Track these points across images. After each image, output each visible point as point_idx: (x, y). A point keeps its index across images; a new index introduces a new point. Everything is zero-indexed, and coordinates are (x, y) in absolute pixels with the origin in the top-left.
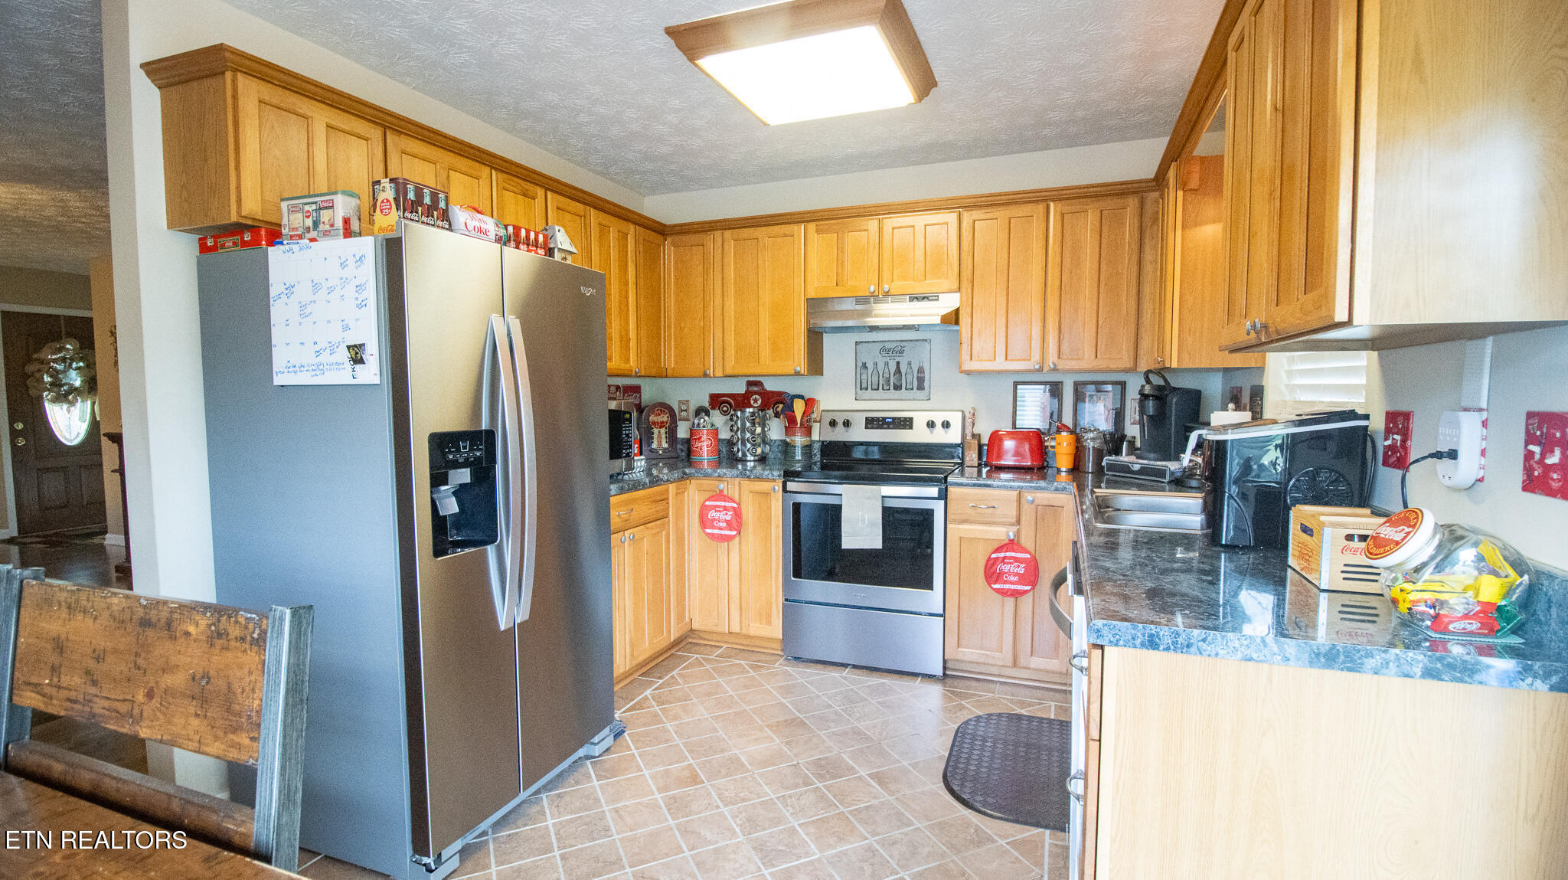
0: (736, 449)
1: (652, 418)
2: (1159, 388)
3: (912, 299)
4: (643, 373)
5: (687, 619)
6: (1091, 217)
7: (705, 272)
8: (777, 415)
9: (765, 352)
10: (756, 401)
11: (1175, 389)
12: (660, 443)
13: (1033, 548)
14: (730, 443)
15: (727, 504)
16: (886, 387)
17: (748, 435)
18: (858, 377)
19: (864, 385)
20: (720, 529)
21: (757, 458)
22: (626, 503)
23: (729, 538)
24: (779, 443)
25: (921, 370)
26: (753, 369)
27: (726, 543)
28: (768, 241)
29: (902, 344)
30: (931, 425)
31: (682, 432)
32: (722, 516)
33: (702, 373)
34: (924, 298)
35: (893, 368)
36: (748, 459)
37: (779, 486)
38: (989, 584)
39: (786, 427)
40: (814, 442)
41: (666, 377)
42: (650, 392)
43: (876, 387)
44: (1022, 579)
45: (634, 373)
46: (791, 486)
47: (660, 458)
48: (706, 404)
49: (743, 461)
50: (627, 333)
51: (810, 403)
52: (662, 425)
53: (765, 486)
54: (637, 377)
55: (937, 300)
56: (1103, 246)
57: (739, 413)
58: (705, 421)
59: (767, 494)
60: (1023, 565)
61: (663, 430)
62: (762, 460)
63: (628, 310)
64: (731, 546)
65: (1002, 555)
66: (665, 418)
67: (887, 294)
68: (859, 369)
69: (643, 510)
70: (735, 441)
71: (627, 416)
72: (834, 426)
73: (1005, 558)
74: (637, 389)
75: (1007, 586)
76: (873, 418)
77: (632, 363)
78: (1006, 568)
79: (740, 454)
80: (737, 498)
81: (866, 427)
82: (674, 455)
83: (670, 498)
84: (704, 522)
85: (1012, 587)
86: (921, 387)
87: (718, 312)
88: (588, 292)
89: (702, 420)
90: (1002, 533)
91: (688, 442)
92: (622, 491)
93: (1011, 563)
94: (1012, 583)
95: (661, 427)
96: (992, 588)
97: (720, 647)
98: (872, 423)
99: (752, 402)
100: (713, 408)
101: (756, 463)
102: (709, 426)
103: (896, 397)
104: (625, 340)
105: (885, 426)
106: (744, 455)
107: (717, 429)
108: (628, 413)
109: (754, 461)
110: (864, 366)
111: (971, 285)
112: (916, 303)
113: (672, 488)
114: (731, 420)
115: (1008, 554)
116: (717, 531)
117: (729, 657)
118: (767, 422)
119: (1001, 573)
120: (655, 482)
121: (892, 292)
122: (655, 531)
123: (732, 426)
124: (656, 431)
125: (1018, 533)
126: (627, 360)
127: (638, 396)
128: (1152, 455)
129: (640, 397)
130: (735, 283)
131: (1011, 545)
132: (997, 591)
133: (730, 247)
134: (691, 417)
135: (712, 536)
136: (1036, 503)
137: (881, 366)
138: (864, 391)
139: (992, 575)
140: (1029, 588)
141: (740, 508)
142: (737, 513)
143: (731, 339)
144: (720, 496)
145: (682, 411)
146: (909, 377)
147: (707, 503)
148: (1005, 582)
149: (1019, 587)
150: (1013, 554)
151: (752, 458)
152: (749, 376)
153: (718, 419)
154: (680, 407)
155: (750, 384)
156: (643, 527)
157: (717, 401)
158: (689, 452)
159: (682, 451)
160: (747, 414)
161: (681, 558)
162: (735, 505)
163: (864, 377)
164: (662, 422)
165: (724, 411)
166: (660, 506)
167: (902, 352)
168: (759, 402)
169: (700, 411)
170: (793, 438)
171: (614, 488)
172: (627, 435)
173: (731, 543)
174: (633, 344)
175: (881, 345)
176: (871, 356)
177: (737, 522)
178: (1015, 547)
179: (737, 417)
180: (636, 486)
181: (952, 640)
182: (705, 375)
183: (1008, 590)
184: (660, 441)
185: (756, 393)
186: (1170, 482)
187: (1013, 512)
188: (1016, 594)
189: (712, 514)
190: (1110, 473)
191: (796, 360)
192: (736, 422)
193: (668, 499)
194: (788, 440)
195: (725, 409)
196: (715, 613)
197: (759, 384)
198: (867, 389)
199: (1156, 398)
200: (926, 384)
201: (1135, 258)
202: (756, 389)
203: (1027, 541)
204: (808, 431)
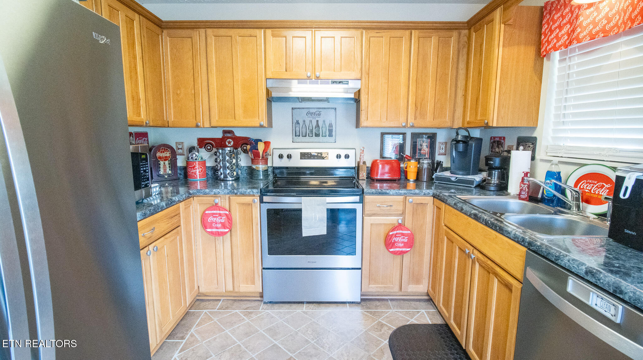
0: (219, 173)
1: (159, 154)
2: (466, 137)
3: (333, 82)
4: (151, 124)
5: (196, 288)
6: (434, 40)
7: (193, 57)
8: (245, 151)
9: (239, 112)
10: (229, 143)
11: (472, 138)
12: (165, 170)
13: (411, 227)
14: (215, 170)
15: (221, 212)
16: (310, 135)
17: (228, 165)
18: (294, 128)
19: (298, 134)
20: (217, 228)
21: (233, 179)
22: (148, 225)
23: (224, 234)
24: (246, 168)
25: (331, 125)
26: (229, 123)
27: (221, 237)
28: (239, 39)
29: (320, 110)
30: (339, 156)
31: (181, 162)
32: (218, 220)
33: (195, 125)
34: (340, 82)
35: (314, 124)
36: (228, 179)
37: (257, 200)
38: (388, 249)
39: (252, 160)
40: (268, 167)
41: (168, 127)
42: (154, 137)
43: (304, 134)
44: (406, 245)
45: (145, 124)
46: (265, 199)
47: (166, 180)
48: (195, 144)
49: (224, 180)
50: (137, 93)
51: (267, 144)
52: (166, 159)
53: (248, 199)
54: (146, 126)
55: (348, 84)
56: (439, 57)
57: (220, 151)
58: (196, 155)
59: (249, 205)
60: (407, 238)
61: (167, 162)
62: (237, 179)
63: (137, 78)
64: (225, 238)
65: (395, 232)
66: (168, 154)
67: (318, 78)
68: (294, 124)
69: (163, 226)
70: (219, 168)
71: (143, 156)
72: (282, 158)
73: (397, 234)
74: (145, 135)
75: (397, 249)
76: (305, 153)
77: (143, 117)
78: (397, 239)
79: (222, 176)
80: (227, 208)
81: (301, 158)
82: (175, 177)
83: (181, 212)
84: (205, 225)
85: (400, 250)
86: (330, 135)
87: (205, 84)
88: (103, 40)
89: (194, 155)
90: (394, 220)
91: (185, 169)
92: (145, 216)
93: (399, 237)
94: (399, 247)
95: (165, 160)
96: (389, 251)
97: (220, 300)
98: (304, 156)
99: (227, 143)
100: (201, 147)
101: (234, 182)
102: (200, 159)
103: (316, 141)
104: (136, 100)
105: (312, 158)
106: (226, 177)
107: (205, 161)
108: (143, 154)
109: (232, 180)
110: (298, 123)
111: (368, 76)
112: (335, 86)
113: (182, 205)
114: (216, 155)
115: (398, 232)
116: (214, 230)
117: (227, 308)
118: (239, 156)
119: (395, 242)
120: (170, 203)
121: (321, 77)
122: (172, 238)
123: (216, 159)
124: (162, 163)
125: (404, 220)
126: (139, 114)
127: (146, 139)
128: (461, 173)
129: (148, 140)
130: (216, 64)
131: (400, 226)
132: (392, 252)
133: (212, 40)
134: (185, 153)
135: (212, 233)
136: (414, 202)
137: (307, 123)
138: (297, 137)
139: (389, 243)
140: (409, 249)
141: (230, 214)
142: (229, 218)
143: (214, 103)
144: (216, 206)
145: (179, 149)
146: (324, 129)
147: (207, 212)
148: (396, 247)
149: (404, 249)
150: (401, 232)
151: (231, 179)
152: (224, 127)
153: (204, 154)
154: (177, 146)
155: (225, 132)
156: (162, 239)
157: (202, 142)
158: (186, 176)
159: (180, 174)
160: (227, 152)
161: (190, 250)
162: (227, 213)
163: (297, 129)
164: (166, 157)
165: (208, 149)
166: (175, 220)
167: (319, 115)
168: (232, 143)
169: (191, 149)
170: (257, 166)
171: (139, 215)
172: (145, 171)
173: (225, 236)
174: (142, 103)
175: (307, 110)
176: (302, 116)
177: (229, 223)
178: (402, 227)
179: (220, 153)
180: (157, 209)
181: (365, 281)
182: (197, 126)
183: (398, 251)
184: (165, 169)
185: (228, 138)
186: (476, 187)
187: (401, 208)
188: (402, 253)
189: (210, 219)
190: (438, 182)
191: (260, 118)
192: (219, 157)
193: (179, 214)
194: (254, 167)
195: (209, 148)
196: (216, 281)
197: (231, 132)
198: (299, 136)
199: (464, 142)
200: (334, 133)
201: (455, 66)
202: (229, 135)
203: (408, 224)
204: (266, 161)
